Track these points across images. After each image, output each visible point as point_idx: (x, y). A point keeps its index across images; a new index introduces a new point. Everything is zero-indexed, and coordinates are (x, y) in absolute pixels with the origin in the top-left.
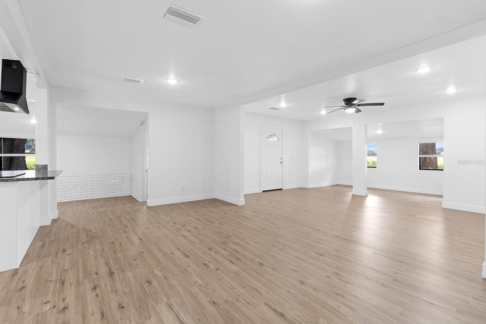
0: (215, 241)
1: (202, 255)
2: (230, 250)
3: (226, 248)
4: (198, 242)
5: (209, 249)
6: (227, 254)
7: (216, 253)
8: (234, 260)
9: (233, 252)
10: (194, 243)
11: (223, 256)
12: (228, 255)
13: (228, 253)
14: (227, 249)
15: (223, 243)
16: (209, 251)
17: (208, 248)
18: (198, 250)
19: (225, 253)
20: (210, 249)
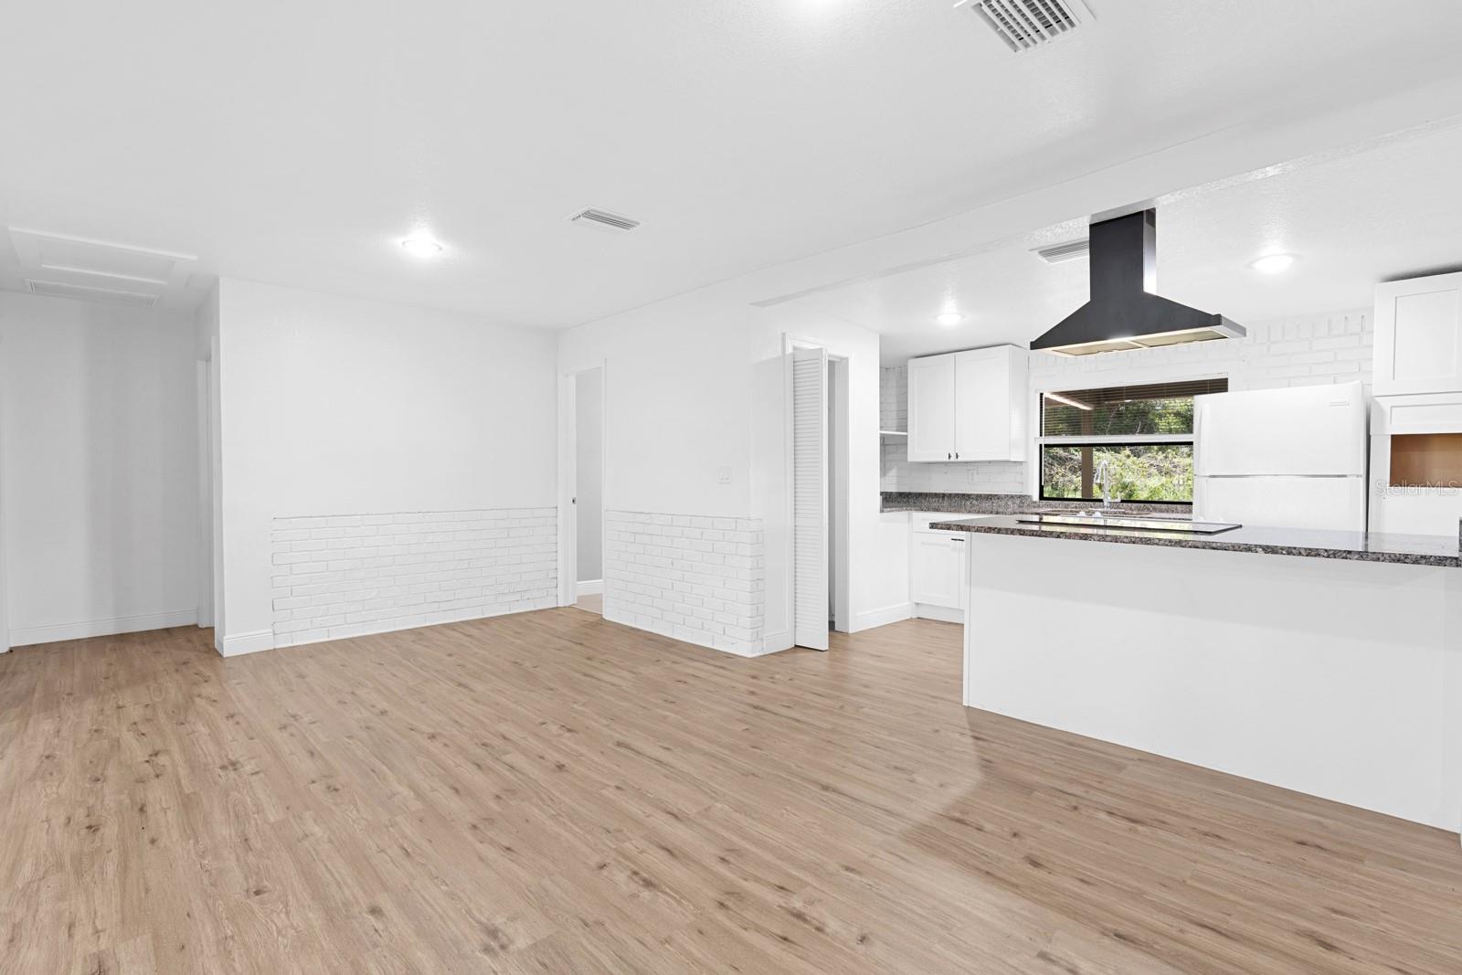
0: (543, 800)
1: (583, 750)
2: (498, 767)
3: (508, 774)
4: (603, 791)
5: (563, 766)
6: (508, 756)
7: (542, 758)
8: (497, 742)
9: (490, 762)
10: (618, 788)
11: (524, 752)
12: (506, 753)
13: (508, 758)
14: (505, 772)
15: (511, 792)
16: (563, 760)
17: (567, 771)
18: (596, 763)
19: (514, 758)
20: (561, 767)
